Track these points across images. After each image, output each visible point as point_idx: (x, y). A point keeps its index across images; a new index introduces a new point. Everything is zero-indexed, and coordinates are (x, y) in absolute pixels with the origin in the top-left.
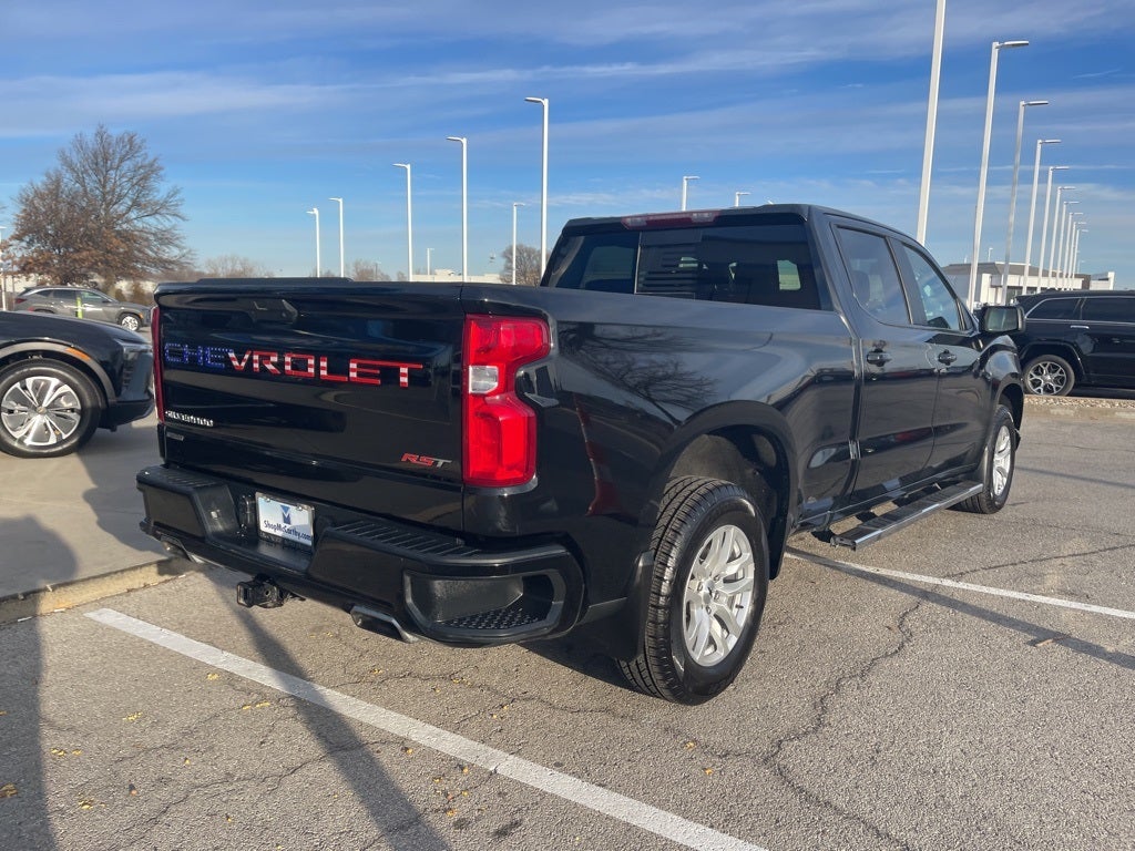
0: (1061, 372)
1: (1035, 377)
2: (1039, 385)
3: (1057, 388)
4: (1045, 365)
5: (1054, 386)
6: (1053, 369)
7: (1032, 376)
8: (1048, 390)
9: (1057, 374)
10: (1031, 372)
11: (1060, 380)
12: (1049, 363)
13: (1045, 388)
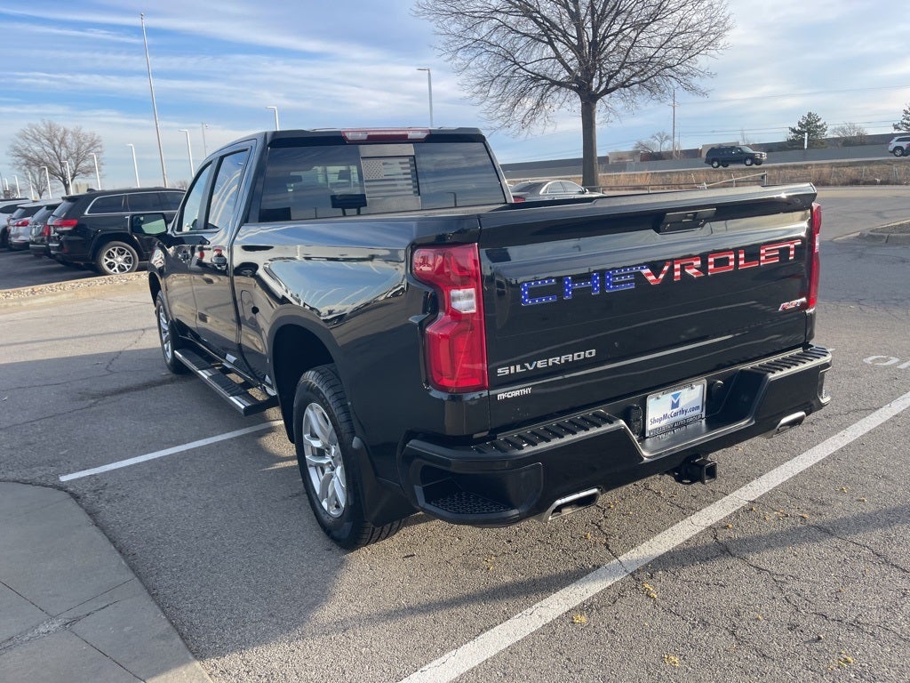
0: (128, 254)
1: (109, 260)
2: (114, 266)
3: (128, 267)
4: (114, 250)
5: (126, 265)
6: (121, 252)
7: (106, 260)
8: (122, 269)
9: (125, 256)
10: (105, 257)
11: (128, 260)
12: (117, 248)
13: (119, 267)
